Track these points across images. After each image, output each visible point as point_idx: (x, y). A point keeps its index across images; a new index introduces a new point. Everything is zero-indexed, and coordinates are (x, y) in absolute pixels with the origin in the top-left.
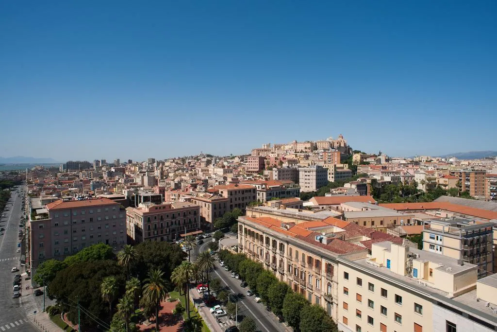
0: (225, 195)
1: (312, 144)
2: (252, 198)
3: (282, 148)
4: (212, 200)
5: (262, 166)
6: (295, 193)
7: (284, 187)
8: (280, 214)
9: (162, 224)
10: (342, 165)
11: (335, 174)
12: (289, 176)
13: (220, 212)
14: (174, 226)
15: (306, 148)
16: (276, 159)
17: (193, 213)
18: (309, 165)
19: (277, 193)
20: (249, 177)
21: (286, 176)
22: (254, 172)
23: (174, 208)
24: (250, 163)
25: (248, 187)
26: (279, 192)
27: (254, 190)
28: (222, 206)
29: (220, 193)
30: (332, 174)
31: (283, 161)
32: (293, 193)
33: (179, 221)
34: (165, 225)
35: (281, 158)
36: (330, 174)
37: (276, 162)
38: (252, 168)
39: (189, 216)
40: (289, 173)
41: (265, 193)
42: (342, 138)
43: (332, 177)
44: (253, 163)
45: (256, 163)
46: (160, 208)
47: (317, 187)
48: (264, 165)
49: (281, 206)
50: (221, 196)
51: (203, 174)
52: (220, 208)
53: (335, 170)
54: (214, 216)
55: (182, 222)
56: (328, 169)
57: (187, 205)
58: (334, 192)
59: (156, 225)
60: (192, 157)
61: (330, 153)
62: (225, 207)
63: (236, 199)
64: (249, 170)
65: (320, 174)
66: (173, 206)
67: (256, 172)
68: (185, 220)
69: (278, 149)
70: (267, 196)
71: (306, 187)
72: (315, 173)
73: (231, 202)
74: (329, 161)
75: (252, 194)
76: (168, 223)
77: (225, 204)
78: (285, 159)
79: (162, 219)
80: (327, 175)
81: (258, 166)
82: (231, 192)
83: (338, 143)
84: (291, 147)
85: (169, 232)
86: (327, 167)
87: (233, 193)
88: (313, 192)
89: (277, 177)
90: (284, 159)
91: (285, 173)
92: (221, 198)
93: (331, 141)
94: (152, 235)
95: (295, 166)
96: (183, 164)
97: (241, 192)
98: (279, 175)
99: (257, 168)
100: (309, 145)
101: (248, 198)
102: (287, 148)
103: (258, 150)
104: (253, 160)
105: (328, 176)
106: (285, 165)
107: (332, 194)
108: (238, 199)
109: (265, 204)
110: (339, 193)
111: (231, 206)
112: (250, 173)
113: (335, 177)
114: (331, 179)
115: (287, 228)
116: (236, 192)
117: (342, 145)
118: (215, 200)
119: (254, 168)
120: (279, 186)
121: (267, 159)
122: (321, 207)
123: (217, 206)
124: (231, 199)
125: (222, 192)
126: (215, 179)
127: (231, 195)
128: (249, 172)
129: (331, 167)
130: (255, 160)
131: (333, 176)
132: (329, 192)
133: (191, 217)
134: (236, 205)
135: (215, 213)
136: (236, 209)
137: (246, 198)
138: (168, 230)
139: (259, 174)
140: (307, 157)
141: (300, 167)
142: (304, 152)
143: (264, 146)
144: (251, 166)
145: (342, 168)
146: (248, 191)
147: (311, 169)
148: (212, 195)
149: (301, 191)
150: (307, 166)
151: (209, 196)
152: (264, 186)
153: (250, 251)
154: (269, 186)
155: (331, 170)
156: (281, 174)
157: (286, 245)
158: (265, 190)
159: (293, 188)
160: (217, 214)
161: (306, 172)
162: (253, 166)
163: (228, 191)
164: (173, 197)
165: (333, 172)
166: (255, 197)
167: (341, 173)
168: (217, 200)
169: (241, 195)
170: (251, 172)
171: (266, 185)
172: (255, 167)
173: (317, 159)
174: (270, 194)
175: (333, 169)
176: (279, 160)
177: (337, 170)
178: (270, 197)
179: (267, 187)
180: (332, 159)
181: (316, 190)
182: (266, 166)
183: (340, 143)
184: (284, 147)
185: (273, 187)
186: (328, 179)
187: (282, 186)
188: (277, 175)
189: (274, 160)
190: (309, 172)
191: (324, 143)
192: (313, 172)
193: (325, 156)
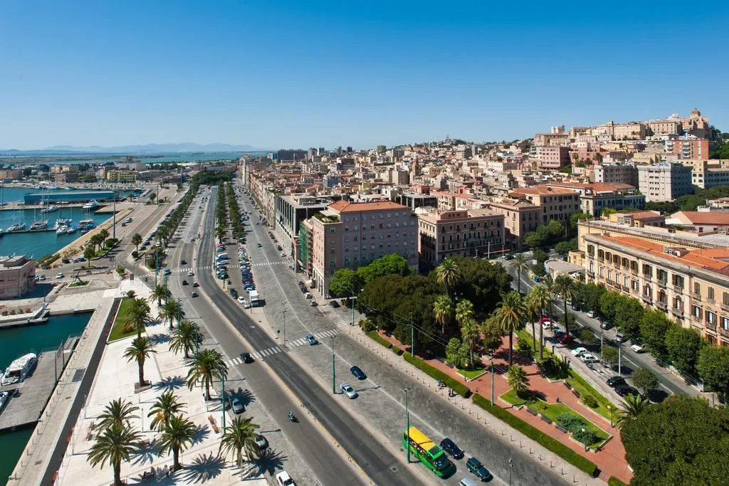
0: (537, 201)
1: (642, 126)
2: (573, 207)
3: (588, 132)
4: (520, 208)
5: (565, 160)
6: (638, 204)
7: (620, 193)
8: (640, 234)
9: (458, 236)
10: (716, 162)
11: (705, 175)
12: (621, 177)
13: (530, 225)
14: (472, 240)
15: (633, 133)
16: (588, 151)
17: (495, 224)
18: (652, 162)
19: (609, 201)
20: (548, 176)
21: (615, 178)
22: (552, 169)
23: (472, 216)
24: (546, 156)
25: (567, 192)
26: (613, 201)
27: (577, 197)
28: (533, 216)
29: (527, 198)
30: (700, 175)
31: (601, 154)
32: (634, 203)
33: (479, 233)
34: (462, 237)
35: (599, 149)
36: (695, 175)
37: (588, 154)
38: (548, 163)
39: (492, 228)
40: (621, 172)
41: (591, 202)
42: (699, 114)
43: (700, 181)
44: (549, 156)
45: (556, 156)
46: (454, 215)
47: (673, 196)
48: (569, 159)
49: (636, 222)
50: (530, 202)
51: (471, 169)
52: (530, 219)
53: (705, 170)
54: (523, 229)
55: (482, 235)
56: (692, 168)
57: (487, 213)
58: (715, 205)
59: (451, 236)
60: (435, 143)
61: (687, 141)
62: (536, 218)
63: (551, 208)
64: (544, 165)
65: (677, 175)
66: (469, 213)
67: (555, 169)
68: (486, 233)
69: (581, 135)
70: (595, 204)
71: (652, 194)
72: (668, 174)
73: (545, 211)
74: (686, 155)
75: (573, 202)
76: (465, 235)
77: (536, 214)
78: (605, 151)
79: (458, 230)
80: (691, 177)
81: (559, 161)
82: (545, 198)
83: (690, 124)
84: (603, 131)
85: (467, 246)
86: (690, 165)
87: (548, 200)
88: (667, 202)
89: (602, 179)
90: (602, 150)
91: (615, 173)
92: (531, 205)
93: (678, 121)
94: (446, 250)
95: (629, 163)
96: (428, 154)
97: (558, 198)
98: (605, 176)
99: (557, 163)
100: (637, 129)
101: (568, 207)
102: (595, 132)
104: (549, 152)
105: (693, 178)
106: (608, 160)
107: (712, 208)
108: (553, 208)
109: (605, 218)
110: (725, 208)
111: (545, 217)
112: (546, 170)
113: (705, 181)
114: (698, 182)
115: (676, 254)
116: (551, 198)
117: (700, 126)
118: (524, 208)
119: (551, 163)
120: (611, 192)
121: (572, 150)
122: (697, 227)
123: (527, 217)
124: (545, 208)
125: (530, 198)
126: (493, 176)
127: (545, 202)
128: (545, 168)
129: (698, 164)
130: (553, 152)
131: (702, 178)
132: (704, 204)
133: (494, 228)
134: (552, 217)
135: (524, 225)
136: (552, 221)
137: (565, 207)
138: (465, 245)
139: (562, 172)
140: (641, 148)
141: (636, 163)
142: (630, 139)
143: (555, 129)
144: (546, 161)
145: (719, 166)
146: (569, 197)
147: (661, 167)
148: (517, 201)
149: (647, 200)
150: (648, 162)
151: (514, 202)
152: (589, 192)
153: (610, 282)
154: (596, 191)
155: (698, 168)
156: (608, 174)
157: (686, 278)
158: (591, 197)
159: (632, 196)
160: (527, 226)
161: (650, 172)
162: (550, 161)
163: (541, 197)
164: (444, 200)
165: (702, 172)
166: (577, 207)
167: (717, 174)
168: (526, 208)
169: (558, 204)
170: (548, 168)
171: (591, 189)
172: (553, 161)
173: (663, 151)
174: (600, 204)
175: (702, 167)
176: (594, 152)
177: (709, 169)
178: (600, 207)
179: (594, 193)
180: (691, 152)
181: (672, 199)
182: (573, 160)
183: (695, 124)
184: (591, 132)
185: (603, 194)
186: (693, 183)
187: (617, 192)
188: (602, 176)
189: (586, 152)
190: (656, 172)
191: (665, 125)
192: (664, 172)
193: (677, 147)
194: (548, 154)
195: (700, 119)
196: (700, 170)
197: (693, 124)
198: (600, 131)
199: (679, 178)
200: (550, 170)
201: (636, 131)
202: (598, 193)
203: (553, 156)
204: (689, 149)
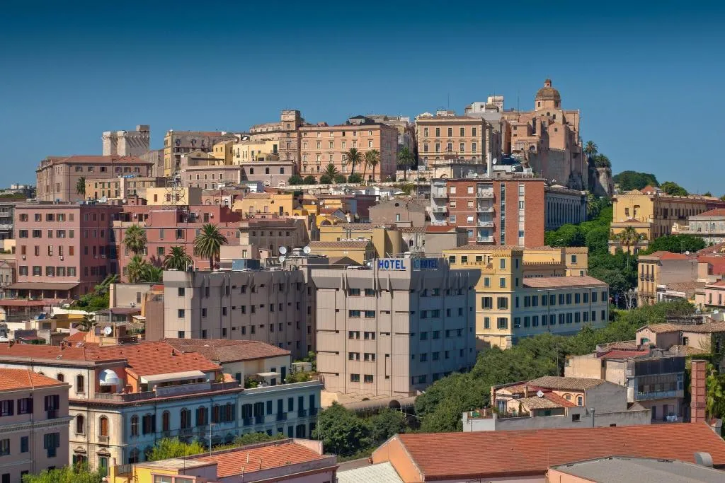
1: (388, 132)
2: (38, 445)
3: (218, 152)
5: (102, 260)
6: (292, 417)
7: (228, 378)
10: (552, 256)
11: (516, 302)
12: (261, 317)
15: (353, 156)
16: (181, 217)
18: (371, 252)
19: (185, 415)
20: (22, 326)
21: (238, 319)
22: (49, 293)
24: (31, 242)
26: (201, 412)
27: (54, 402)
30: (502, 303)
31: (222, 228)
32: (281, 416)
35: (215, 214)
36: (487, 303)
37: (180, 233)
38: (37, 271)
40: (260, 297)
41: (114, 419)
42: (557, 104)
43: (502, 323)
44: (43, 242)
45: (66, 242)
47: (418, 381)
48: (112, 252)
53: (516, 282)
56: (477, 274)
58: (513, 405)
61: (486, 184)
64: (23, 281)
65: (432, 303)
67: (62, 294)
69: (194, 161)
70: (129, 432)
71: (355, 378)
72: (402, 300)
74: (485, 232)
75: (40, 425)
78: (237, 216)
80: (472, 309)
81: (75, 261)
83: (531, 131)
84: (268, 148)
86: (472, 265)
88: (395, 405)
89: (186, 325)
90: (229, 216)
91: (237, 298)
93: (493, 117)
95: (292, 261)
98: (201, 313)
99: (69, 271)
100: (369, 141)
101: (15, 445)
102: (244, 152)
103: (79, 166)
104: (44, 226)
105: (480, 315)
106: (235, 252)
107: (503, 417)
110: (538, 412)
112: (25, 301)
113: (516, 321)
114: (495, 332)
117: (557, 142)
119: (50, 271)
120: (197, 373)
121: (127, 218)
128: (23, 293)
129: (496, 262)
130: (55, 226)
131: (507, 314)
132: (482, 405)
139: (82, 305)
140: (361, 208)
141: (318, 262)
142: (341, 179)
143: (114, 140)
144: (32, 261)
145: (557, 270)
147: (383, 274)
149: (326, 400)
150: (359, 257)
152: (110, 377)
154: (142, 372)
155: (494, 280)
156: (213, 304)
158: (116, 399)
159: (279, 386)
161: (353, 292)
162: (43, 261)
165: (507, 292)
166: (54, 443)
167: (548, 298)
170: (36, 293)
171: (121, 368)
172: (55, 262)
173: (419, 220)
174: (149, 424)
175: (507, 273)
176: (199, 224)
177: (526, 281)
178: (149, 438)
179: (132, 382)
180: (497, 220)
181: (412, 393)
182: (126, 259)
183: (544, 133)
184: (229, 151)
185: (164, 384)
186: (480, 330)
187: (218, 372)
188: (188, 314)
189: (173, 223)
190: (369, 292)
191: (456, 130)
192: (391, 290)
193: (462, 204)
194: (37, 234)
195: (559, 119)
196: (503, 281)
197: (538, 133)
198: (255, 148)
199: (436, 313)
200: (44, 301)
201: (363, 149)
202: (144, 380)
203: (55, 242)
204: (494, 214)
